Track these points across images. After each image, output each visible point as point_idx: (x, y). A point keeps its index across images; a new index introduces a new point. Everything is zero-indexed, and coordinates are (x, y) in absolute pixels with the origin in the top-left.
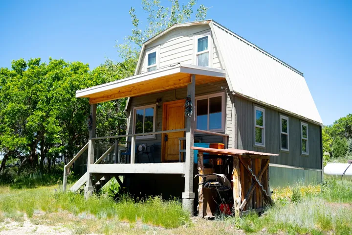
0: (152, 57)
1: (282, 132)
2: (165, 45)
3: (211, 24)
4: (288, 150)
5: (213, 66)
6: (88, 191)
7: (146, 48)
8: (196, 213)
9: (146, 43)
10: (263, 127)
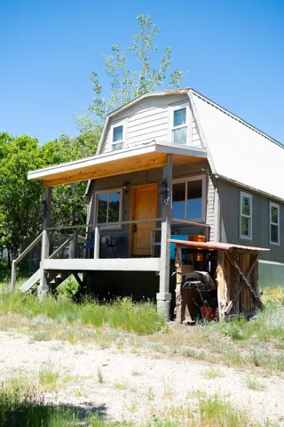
0: (118, 131)
1: (271, 223)
2: (134, 117)
3: (190, 93)
4: (278, 244)
5: (192, 143)
6: (42, 291)
7: (111, 121)
8: (172, 317)
9: (111, 115)
10: (250, 216)
